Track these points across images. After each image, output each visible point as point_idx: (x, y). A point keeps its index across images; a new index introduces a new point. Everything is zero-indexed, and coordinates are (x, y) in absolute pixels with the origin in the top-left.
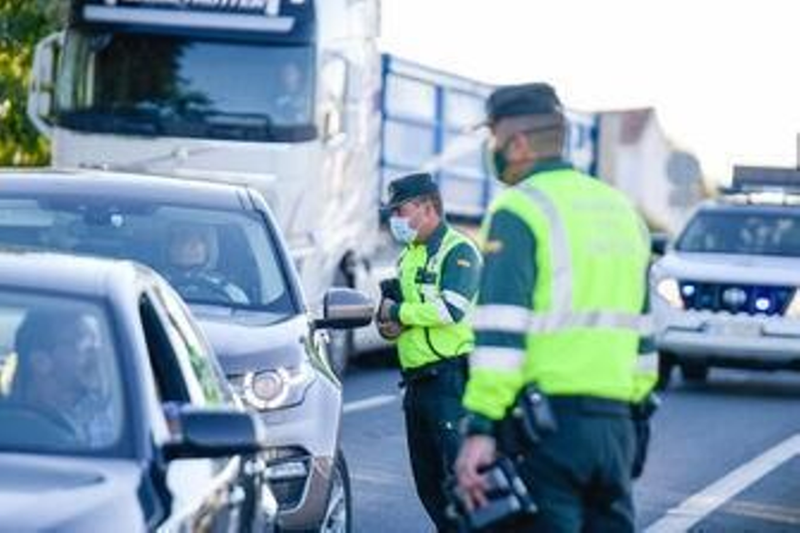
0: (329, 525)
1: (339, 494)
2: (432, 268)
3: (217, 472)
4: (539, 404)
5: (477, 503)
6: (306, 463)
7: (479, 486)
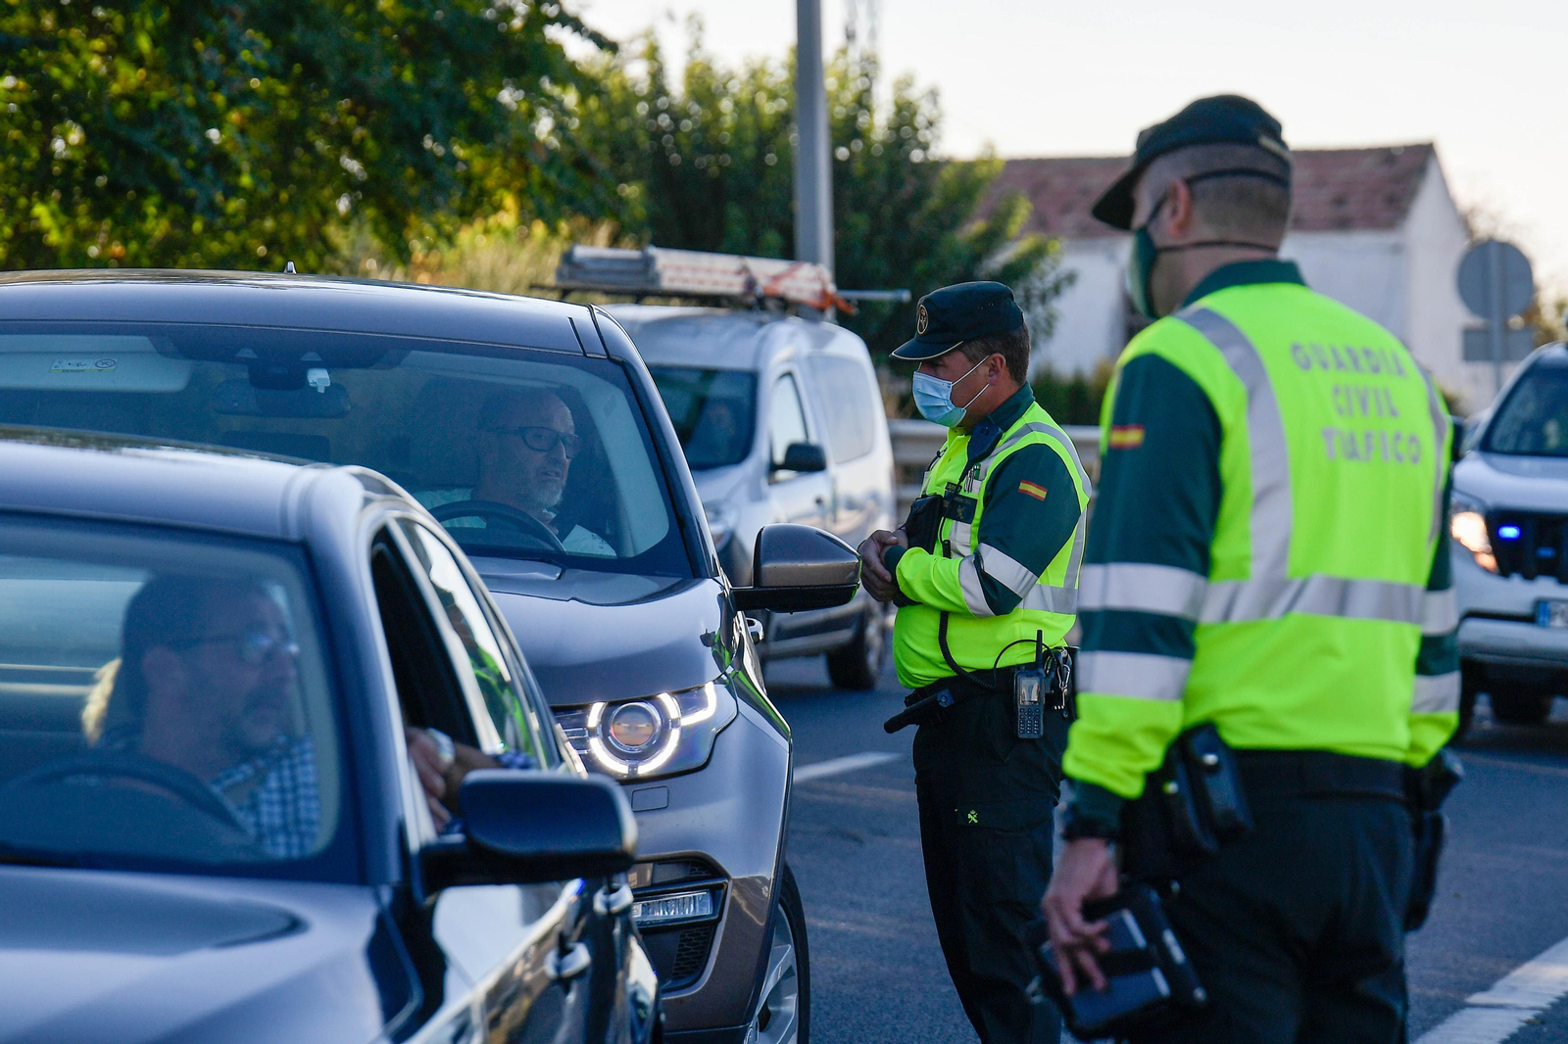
0: (764, 1024)
1: (784, 956)
2: (970, 490)
3: (534, 912)
4: (1213, 769)
5: (1082, 979)
6: (717, 894)
7: (1088, 945)
